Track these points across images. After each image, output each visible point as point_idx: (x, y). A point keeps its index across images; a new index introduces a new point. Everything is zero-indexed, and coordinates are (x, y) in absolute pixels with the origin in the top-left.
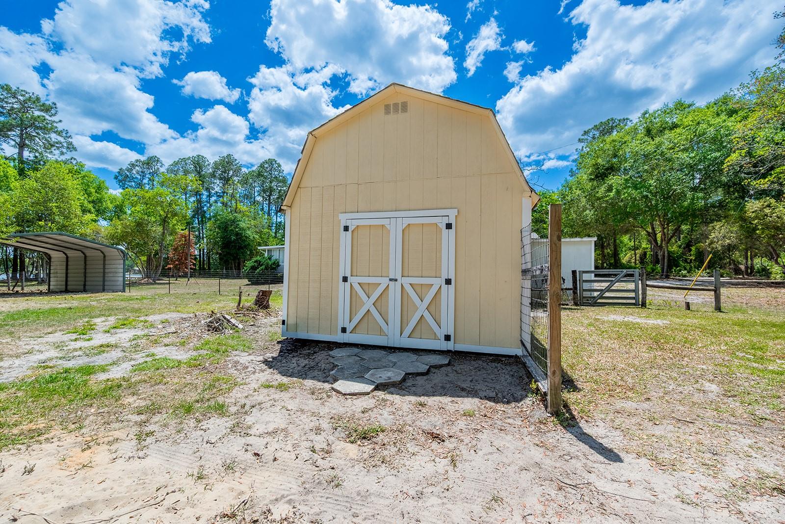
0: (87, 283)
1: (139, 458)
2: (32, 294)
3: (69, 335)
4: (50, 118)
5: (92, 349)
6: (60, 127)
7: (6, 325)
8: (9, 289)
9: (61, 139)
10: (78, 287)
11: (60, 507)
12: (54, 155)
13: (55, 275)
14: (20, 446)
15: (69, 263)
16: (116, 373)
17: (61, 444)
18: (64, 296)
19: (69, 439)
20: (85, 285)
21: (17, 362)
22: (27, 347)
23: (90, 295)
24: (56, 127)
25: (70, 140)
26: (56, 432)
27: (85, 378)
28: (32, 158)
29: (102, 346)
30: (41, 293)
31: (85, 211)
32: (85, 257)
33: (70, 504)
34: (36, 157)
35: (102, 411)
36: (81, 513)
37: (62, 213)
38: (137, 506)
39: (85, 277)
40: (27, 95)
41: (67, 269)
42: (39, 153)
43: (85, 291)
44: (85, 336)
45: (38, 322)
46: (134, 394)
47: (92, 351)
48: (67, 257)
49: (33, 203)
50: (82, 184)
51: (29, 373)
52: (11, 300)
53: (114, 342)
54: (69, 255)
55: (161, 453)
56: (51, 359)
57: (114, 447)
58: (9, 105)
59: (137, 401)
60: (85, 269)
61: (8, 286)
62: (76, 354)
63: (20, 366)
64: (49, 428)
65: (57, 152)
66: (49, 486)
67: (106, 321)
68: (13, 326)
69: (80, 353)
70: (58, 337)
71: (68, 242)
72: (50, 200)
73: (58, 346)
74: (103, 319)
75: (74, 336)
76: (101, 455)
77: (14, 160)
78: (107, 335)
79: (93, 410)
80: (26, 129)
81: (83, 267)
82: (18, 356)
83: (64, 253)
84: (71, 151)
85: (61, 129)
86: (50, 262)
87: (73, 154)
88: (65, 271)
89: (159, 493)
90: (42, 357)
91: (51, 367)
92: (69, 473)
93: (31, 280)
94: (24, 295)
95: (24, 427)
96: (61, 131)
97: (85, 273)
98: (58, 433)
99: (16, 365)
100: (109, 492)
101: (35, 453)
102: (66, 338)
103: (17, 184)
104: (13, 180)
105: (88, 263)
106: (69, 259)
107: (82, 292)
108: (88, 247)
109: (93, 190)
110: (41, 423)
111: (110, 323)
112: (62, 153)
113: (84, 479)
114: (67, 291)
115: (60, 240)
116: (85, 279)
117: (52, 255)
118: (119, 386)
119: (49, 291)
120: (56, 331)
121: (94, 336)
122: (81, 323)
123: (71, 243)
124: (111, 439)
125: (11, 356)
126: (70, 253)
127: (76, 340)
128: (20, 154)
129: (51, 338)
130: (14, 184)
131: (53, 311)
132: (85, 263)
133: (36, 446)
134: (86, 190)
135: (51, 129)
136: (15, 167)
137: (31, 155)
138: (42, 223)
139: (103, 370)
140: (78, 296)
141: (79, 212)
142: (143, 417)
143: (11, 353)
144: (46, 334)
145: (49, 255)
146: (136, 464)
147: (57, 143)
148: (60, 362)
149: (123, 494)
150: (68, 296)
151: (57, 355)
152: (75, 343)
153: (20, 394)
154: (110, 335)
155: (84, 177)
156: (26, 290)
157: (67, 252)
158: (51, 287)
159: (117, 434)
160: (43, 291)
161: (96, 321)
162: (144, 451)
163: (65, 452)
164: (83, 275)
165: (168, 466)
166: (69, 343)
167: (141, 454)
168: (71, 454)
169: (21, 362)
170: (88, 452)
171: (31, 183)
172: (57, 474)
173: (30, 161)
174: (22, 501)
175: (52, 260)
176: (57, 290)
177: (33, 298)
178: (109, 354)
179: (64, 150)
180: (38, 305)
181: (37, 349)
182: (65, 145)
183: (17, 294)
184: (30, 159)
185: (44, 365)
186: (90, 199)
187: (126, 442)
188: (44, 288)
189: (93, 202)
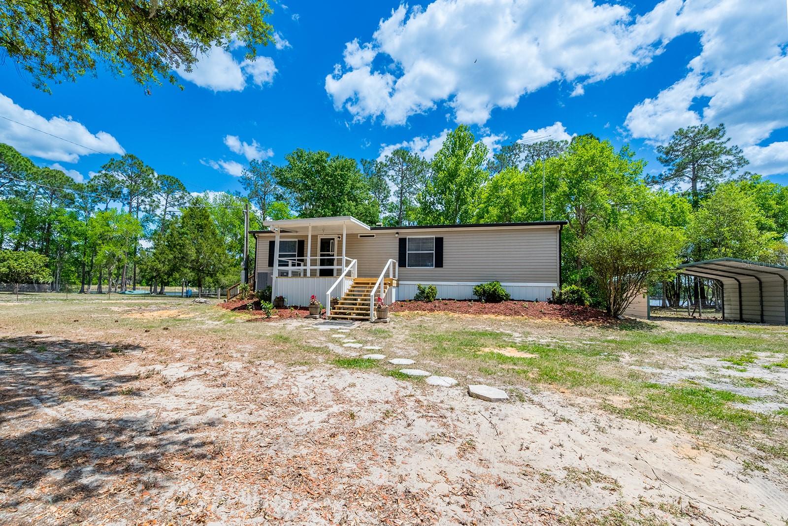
0: (765, 313)
1: (738, 479)
2: (707, 320)
3: (723, 362)
4: (718, 142)
5: (741, 380)
6: (728, 146)
7: (674, 344)
8: (689, 315)
9: (731, 158)
10: (755, 317)
11: (663, 469)
12: (725, 177)
13: (729, 303)
14: (654, 425)
15: (743, 290)
16: (755, 408)
17: (679, 436)
18: (735, 326)
19: (686, 437)
20: (762, 315)
21: (674, 373)
22: (684, 363)
23: (766, 327)
24: (725, 147)
25: (741, 155)
26: (680, 427)
27: (721, 401)
28: (704, 188)
29: (752, 379)
30: (715, 321)
31: (762, 228)
32: (761, 283)
33: (670, 472)
34: (707, 185)
35: (724, 431)
36: (676, 482)
37: (735, 237)
38: (718, 506)
39: (762, 306)
40: (696, 130)
41: (740, 297)
42: (711, 181)
43: (762, 321)
44: (738, 367)
45: (699, 345)
46: (764, 432)
47: (741, 381)
48: (740, 284)
49: (706, 232)
50: (758, 198)
51: (679, 383)
52: (686, 323)
53: (769, 380)
54: (741, 281)
55: (764, 489)
56: (700, 378)
57: (718, 459)
58: (682, 147)
59: (766, 440)
60: (761, 297)
61: (688, 312)
62: (723, 380)
63: (675, 376)
64: (675, 423)
65: (728, 173)
66: (662, 456)
67: (772, 356)
68: (679, 345)
69: (728, 380)
70: (713, 361)
71: (737, 268)
72: (721, 225)
73: (709, 369)
74: (769, 354)
75: (729, 364)
76: (705, 459)
77: (689, 194)
78: (765, 371)
79: (715, 427)
80: (697, 162)
81: (758, 294)
82: (675, 369)
83: (736, 279)
84: (742, 166)
85: (730, 147)
86: (723, 289)
87: (746, 168)
88: (738, 299)
89: (743, 511)
90: (693, 374)
91: (696, 384)
92: (677, 456)
93: (712, 307)
94: (699, 320)
95: (660, 415)
96: (731, 150)
97: (762, 301)
98: (680, 429)
99: (672, 375)
100: (700, 484)
101: (661, 433)
102: (719, 364)
103: (692, 216)
104: (688, 213)
105: (764, 289)
106: (742, 286)
107: (757, 323)
108: (762, 272)
109: (772, 203)
110: (671, 418)
111: (776, 360)
112: (733, 172)
113: (686, 465)
114: (741, 320)
115: (729, 266)
116: (762, 308)
117: (724, 283)
118: (751, 419)
119: (724, 318)
120: (712, 356)
121: (749, 368)
122: (740, 353)
123: (741, 268)
124: (720, 453)
125: (670, 368)
126: (742, 279)
127: (728, 368)
128: (694, 187)
129: (706, 361)
130: (690, 217)
131: (717, 338)
132: (761, 290)
133: (663, 430)
134: (763, 205)
135: (721, 151)
136: (689, 201)
137: (703, 185)
138: (716, 249)
139: (744, 401)
140: (752, 327)
141: (755, 231)
142: (763, 454)
143: (671, 365)
144: (703, 357)
145: (721, 282)
146: (734, 482)
147: (727, 163)
148: (707, 383)
149: (710, 492)
150: (739, 326)
151: (706, 376)
152: (727, 370)
153: (667, 395)
154: (768, 371)
155: (760, 190)
156: (704, 316)
157: (739, 277)
158: (726, 315)
159: (726, 453)
160: (719, 319)
161: (758, 355)
162: (746, 477)
163: (680, 443)
164: (759, 303)
165: (765, 501)
166: (721, 369)
167: (741, 477)
168: (683, 446)
169: (676, 374)
170: (695, 451)
171: (703, 212)
172: (669, 451)
173: (702, 190)
174: (645, 454)
175: (725, 287)
176: (732, 319)
177: (705, 324)
178: (758, 390)
179: (735, 168)
180: (706, 331)
181: (690, 367)
182: (735, 162)
183: (694, 319)
184: (702, 189)
185: (691, 380)
186: (771, 213)
187: (733, 463)
188: (719, 316)
189: (775, 216)
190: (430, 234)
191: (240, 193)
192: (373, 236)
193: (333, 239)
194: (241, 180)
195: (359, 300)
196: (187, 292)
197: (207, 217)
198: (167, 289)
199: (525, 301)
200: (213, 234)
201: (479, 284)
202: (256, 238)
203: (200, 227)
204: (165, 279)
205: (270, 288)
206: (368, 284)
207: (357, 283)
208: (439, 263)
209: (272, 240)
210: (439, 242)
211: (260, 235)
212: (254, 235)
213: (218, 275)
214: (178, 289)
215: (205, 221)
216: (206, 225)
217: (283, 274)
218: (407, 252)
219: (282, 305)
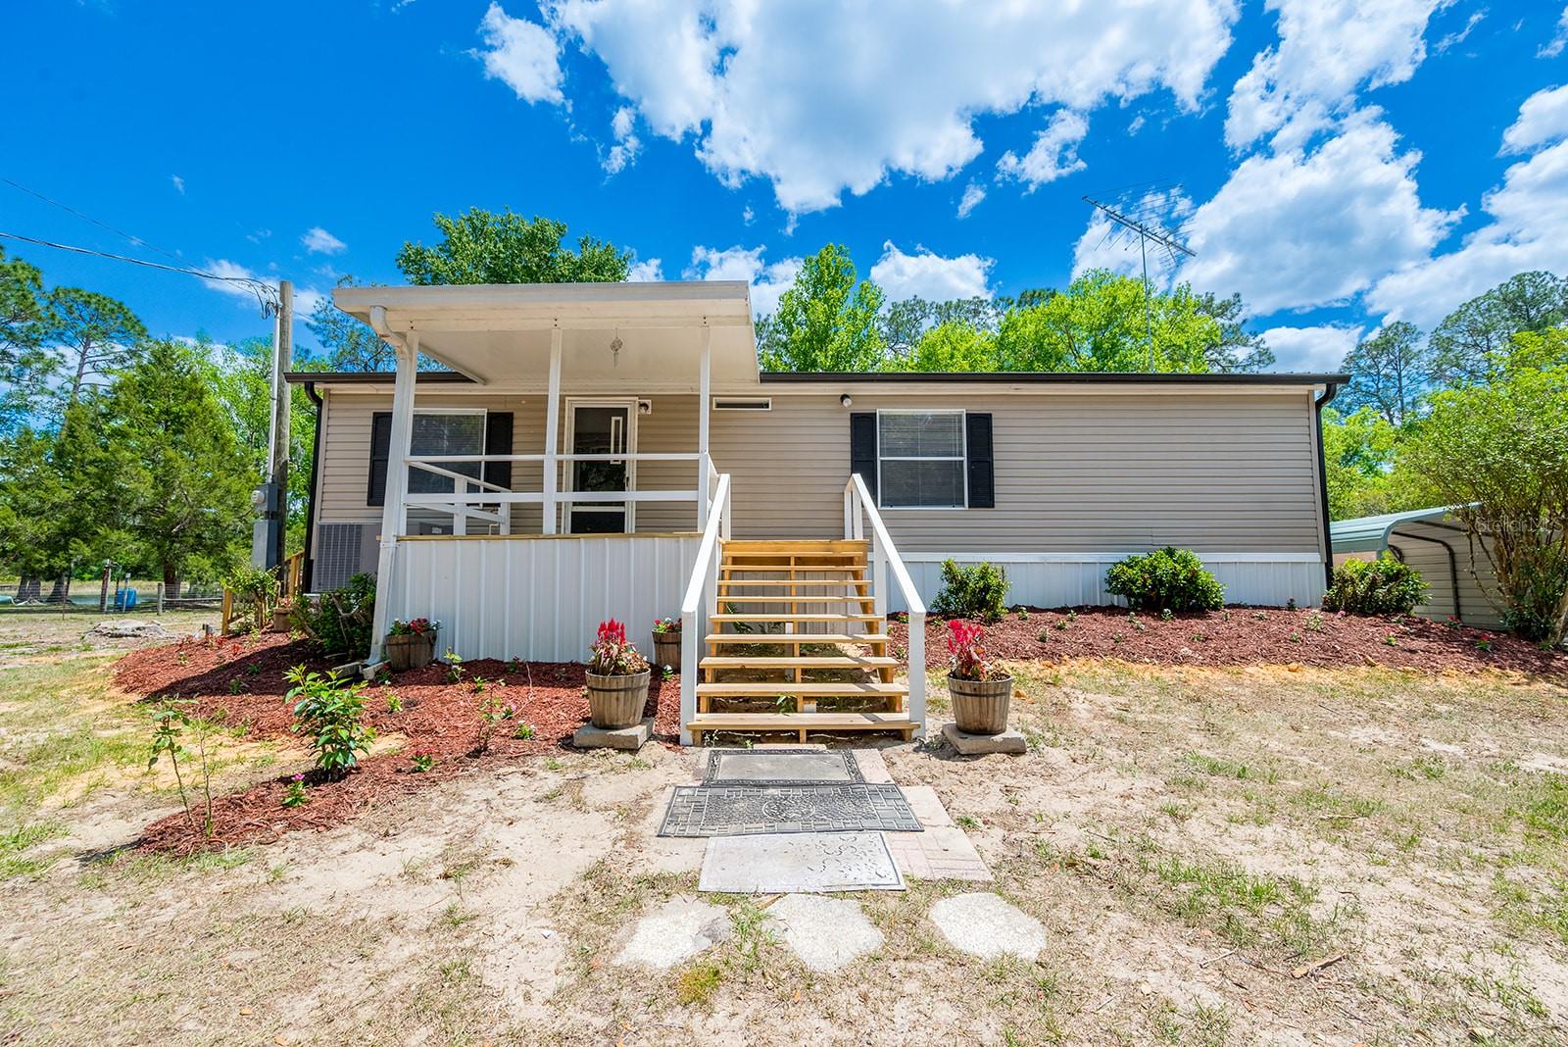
190: (952, 404)
191: (307, 351)
192: (767, 405)
193: (623, 412)
194: (314, 323)
195: (789, 627)
196: (119, 596)
197: (200, 394)
198: (76, 588)
199: (1245, 607)
200: (216, 439)
201: (1124, 557)
202: (319, 402)
203: (176, 423)
204: (40, 561)
205: (366, 585)
206: (786, 561)
207: (736, 560)
208: (983, 495)
209: (382, 408)
210: (980, 427)
211: (338, 388)
212: (310, 388)
213: (230, 547)
214: (93, 588)
215: (191, 405)
216: (192, 414)
217: (425, 526)
218: (879, 458)
219: (423, 659)
